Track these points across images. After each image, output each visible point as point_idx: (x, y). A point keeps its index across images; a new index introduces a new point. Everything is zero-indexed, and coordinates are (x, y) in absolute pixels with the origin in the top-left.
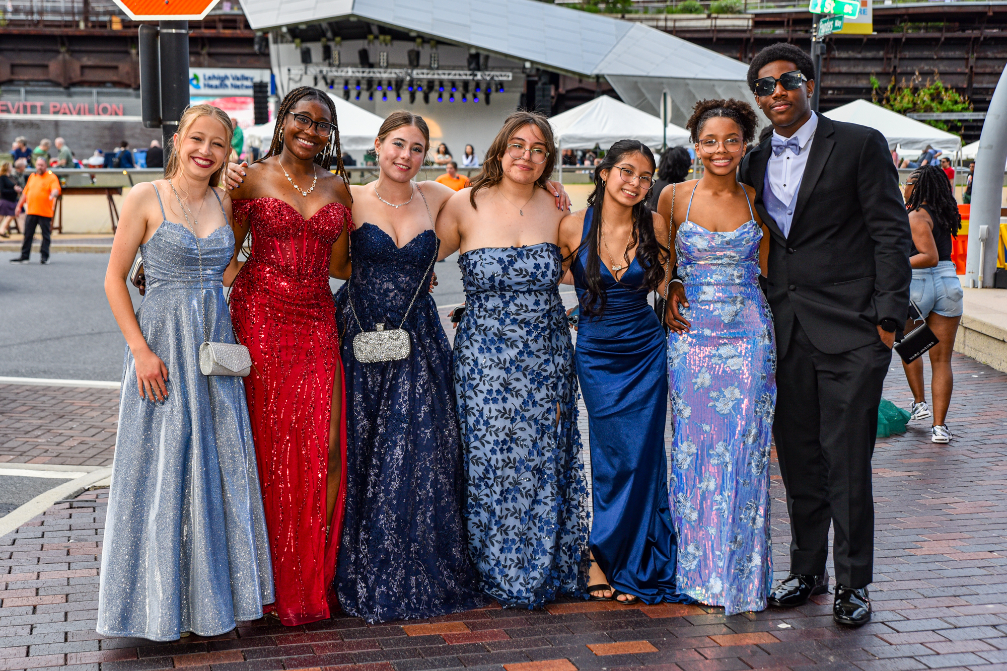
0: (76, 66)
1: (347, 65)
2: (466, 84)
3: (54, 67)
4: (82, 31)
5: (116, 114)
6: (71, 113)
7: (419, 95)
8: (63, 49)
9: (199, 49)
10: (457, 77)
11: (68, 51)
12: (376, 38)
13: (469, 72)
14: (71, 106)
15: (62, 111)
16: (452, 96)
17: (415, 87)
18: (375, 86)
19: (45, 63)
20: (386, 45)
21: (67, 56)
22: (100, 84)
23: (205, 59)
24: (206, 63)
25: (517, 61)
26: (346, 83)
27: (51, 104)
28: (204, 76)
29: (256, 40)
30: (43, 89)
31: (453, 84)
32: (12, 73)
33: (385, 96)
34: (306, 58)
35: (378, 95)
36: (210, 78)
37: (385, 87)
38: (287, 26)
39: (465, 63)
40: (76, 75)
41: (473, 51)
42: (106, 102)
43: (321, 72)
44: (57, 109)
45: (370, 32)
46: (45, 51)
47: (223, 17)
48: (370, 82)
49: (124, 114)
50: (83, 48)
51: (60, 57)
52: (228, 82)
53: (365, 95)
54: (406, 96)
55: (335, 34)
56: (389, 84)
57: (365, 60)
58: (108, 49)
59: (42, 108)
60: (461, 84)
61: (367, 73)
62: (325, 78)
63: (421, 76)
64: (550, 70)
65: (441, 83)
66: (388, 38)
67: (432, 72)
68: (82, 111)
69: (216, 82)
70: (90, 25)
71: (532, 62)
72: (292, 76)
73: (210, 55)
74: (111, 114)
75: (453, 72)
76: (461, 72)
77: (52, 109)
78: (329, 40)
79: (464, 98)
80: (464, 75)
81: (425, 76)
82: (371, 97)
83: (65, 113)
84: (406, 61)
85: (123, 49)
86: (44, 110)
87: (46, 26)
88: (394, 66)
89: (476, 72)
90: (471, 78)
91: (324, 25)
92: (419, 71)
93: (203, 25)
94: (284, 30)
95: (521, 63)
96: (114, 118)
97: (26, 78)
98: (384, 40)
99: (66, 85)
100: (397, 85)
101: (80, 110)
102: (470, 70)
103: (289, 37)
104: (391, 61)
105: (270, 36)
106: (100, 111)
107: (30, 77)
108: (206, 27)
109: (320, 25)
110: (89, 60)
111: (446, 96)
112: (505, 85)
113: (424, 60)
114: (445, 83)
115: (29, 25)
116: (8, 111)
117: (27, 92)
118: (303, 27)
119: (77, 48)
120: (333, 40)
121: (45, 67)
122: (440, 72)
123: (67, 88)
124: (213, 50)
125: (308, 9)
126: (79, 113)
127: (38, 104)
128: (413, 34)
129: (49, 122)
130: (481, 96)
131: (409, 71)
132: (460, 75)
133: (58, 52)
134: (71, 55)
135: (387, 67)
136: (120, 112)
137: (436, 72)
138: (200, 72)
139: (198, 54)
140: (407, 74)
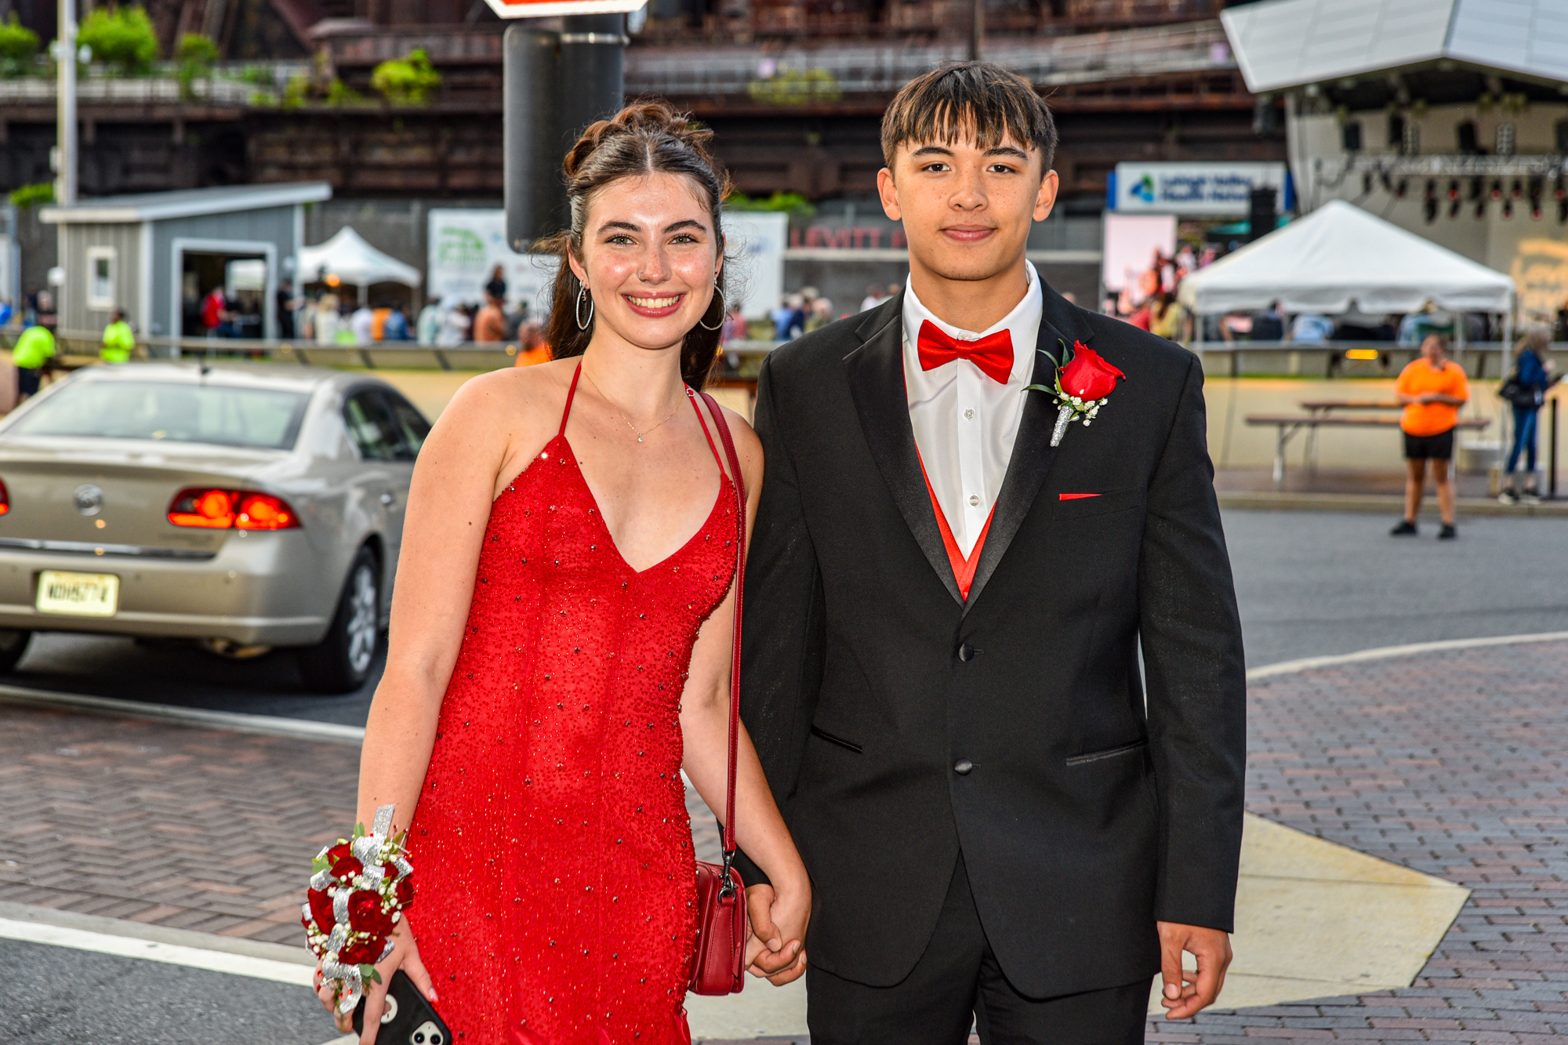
1: (1432, 152)
9: (1162, 130)
12: (1496, 99)
18: (1487, 190)
20: (1515, 112)
23: (1172, 148)
24: (1174, 154)
26: (1431, 185)
28: (1163, 177)
29: (1259, 111)
32: (842, 180)
33: (1508, 209)
34: (1352, 140)
35: (1495, 207)
36: (1172, 182)
37: (1507, 188)
38: (1317, 83)
43: (1379, 166)
45: (1485, 91)
48: (1477, 185)
52: (1205, 189)
53: (1468, 209)
54: (1551, 206)
55: (1415, 95)
56: (1517, 186)
57: (1468, 141)
59: (880, 237)
61: (1472, 166)
62: (1386, 179)
66: (1520, 99)
69: (1182, 190)
72: (1323, 175)
73: (1183, 141)
78: (1402, 106)
82: (1480, 211)
84: (1549, 140)
86: (884, 243)
88: (1529, 152)
91: (1394, 79)
93: (1171, 88)
94: (1312, 91)
97: (863, 186)
98: (1512, 104)
100: (1533, 189)
103: (1324, 104)
104: (1522, 141)
105: (1290, 103)
108: (1177, 92)
109: (1385, 80)
116: (823, 243)
117: (858, 212)
118: (1348, 84)
120: (1409, 105)
124: (1191, 131)
125: (1360, 49)
127: (875, 232)
129: (891, 262)
131: (1557, 160)
135: (1513, 152)
138: (1159, 172)
139: (1158, 140)
140: (1552, 166)
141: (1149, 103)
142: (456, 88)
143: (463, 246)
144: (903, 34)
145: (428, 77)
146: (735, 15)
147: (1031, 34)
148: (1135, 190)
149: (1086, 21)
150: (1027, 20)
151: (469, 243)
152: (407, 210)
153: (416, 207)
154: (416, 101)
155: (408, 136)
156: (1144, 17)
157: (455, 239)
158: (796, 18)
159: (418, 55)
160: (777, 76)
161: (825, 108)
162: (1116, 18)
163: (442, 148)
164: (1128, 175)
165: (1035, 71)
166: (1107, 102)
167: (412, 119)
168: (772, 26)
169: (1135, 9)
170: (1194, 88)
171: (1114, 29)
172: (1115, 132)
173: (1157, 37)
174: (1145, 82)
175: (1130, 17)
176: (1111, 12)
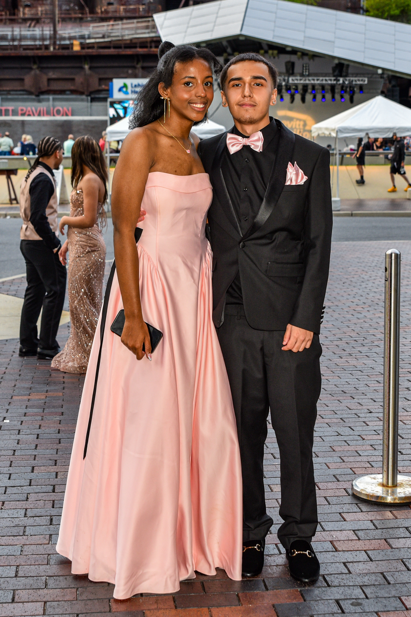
0: (44, 79)
2: (333, 87)
3: (28, 80)
4: (51, 52)
5: (67, 115)
6: (34, 115)
7: (298, 97)
8: (35, 67)
9: (135, 64)
10: (324, 82)
11: (38, 68)
12: (266, 52)
13: (333, 78)
14: (34, 109)
15: (27, 113)
16: (324, 97)
17: (293, 91)
19: (22, 77)
20: (274, 57)
21: (38, 72)
22: (62, 92)
23: (140, 72)
24: (140, 74)
25: (371, 68)
27: (20, 108)
28: (132, 84)
30: (20, 97)
31: (323, 87)
33: (292, 98)
36: (135, 86)
39: (331, 71)
40: (44, 85)
41: (336, 61)
42: (61, 106)
44: (23, 112)
45: (262, 48)
46: (22, 68)
47: (155, 39)
49: (72, 115)
50: (49, 65)
51: (33, 73)
54: (287, 97)
55: (233, 50)
58: (68, 65)
59: (13, 111)
60: (329, 87)
63: (296, 82)
64: (398, 75)
65: (313, 86)
66: (276, 52)
67: (304, 79)
68: (42, 113)
70: (57, 47)
71: (383, 69)
73: (143, 68)
74: (63, 115)
75: (321, 78)
76: (327, 78)
77: (20, 112)
78: (229, 55)
79: (333, 99)
80: (329, 81)
81: (299, 82)
83: (29, 115)
84: (284, 70)
85: (78, 65)
86: (15, 113)
87: (25, 49)
89: (338, 78)
90: (335, 82)
91: (225, 43)
92: (294, 78)
93: (138, 45)
95: (374, 69)
96: (65, 118)
97: (8, 89)
98: (273, 54)
99: (37, 93)
101: (40, 112)
102: (334, 76)
106: (55, 113)
107: (11, 88)
108: (141, 47)
109: (221, 43)
110: (54, 74)
111: (319, 97)
112: (364, 88)
113: (298, 69)
114: (316, 87)
115: (11, 49)
117: (3, 99)
119: (45, 65)
120: (232, 54)
121: (22, 80)
122: (310, 78)
123: (38, 96)
124: (146, 64)
125: (208, 31)
126: (39, 115)
127: (10, 108)
128: (289, 49)
129: (18, 121)
130: (347, 97)
131: (286, 78)
132: (326, 80)
133: (31, 69)
134: (40, 71)
136: (69, 113)
137: (307, 78)
138: (129, 82)
139: (134, 67)
140: (284, 80)
141: (129, 52)
144: (25, 20)
147: (81, 21)
148: (120, 90)
149: (103, 16)
150: (80, 15)
156: (129, 15)
162: (118, 15)
164: (117, 83)
165: (82, 37)
166: (112, 51)
169: (126, 11)
170: (149, 45)
171: (116, 19)
172: (116, 64)
173: (133, 23)
174: (128, 42)
175: (123, 14)
176: (116, 11)
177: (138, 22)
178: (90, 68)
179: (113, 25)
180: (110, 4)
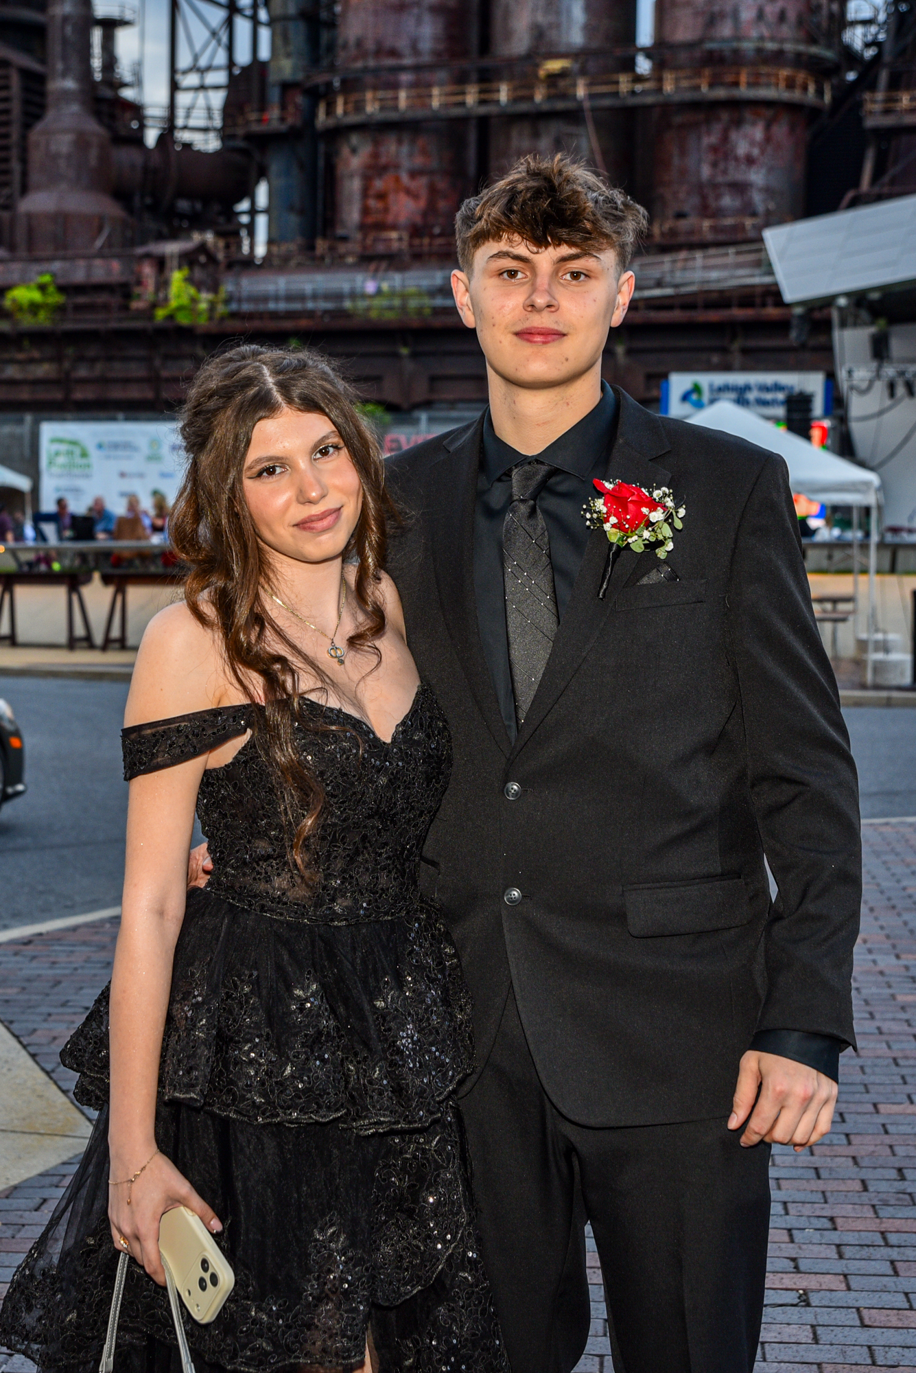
9: (728, 342)
24: (737, 364)
28: (712, 385)
29: (795, 322)
32: (432, 390)
34: (880, 350)
36: (719, 389)
38: (848, 294)
43: (902, 373)
52: (751, 396)
72: (855, 382)
73: (745, 351)
93: (735, 302)
94: (843, 301)
97: (451, 397)
103: (864, 314)
108: (742, 306)
117: (431, 420)
118: (875, 296)
124: (752, 343)
138: (706, 380)
139: (724, 350)
141: (713, 316)
142: (78, 308)
143: (70, 453)
145: (56, 298)
146: (344, 239)
148: (685, 398)
149: (665, 241)
151: (77, 451)
152: (20, 422)
153: (28, 418)
154: (43, 320)
155: (36, 354)
156: (721, 237)
157: (63, 447)
158: (400, 239)
159: (46, 279)
160: (379, 293)
161: (415, 323)
162: (695, 239)
163: (66, 365)
164: (679, 383)
166: (676, 315)
167: (38, 337)
168: (381, 248)
169: (714, 229)
170: (758, 300)
171: (692, 247)
172: (683, 343)
173: (727, 254)
174: (715, 296)
175: (709, 237)
176: (691, 232)
177: (738, 253)
178: (630, 352)
179: (686, 260)
180: (681, 215)
